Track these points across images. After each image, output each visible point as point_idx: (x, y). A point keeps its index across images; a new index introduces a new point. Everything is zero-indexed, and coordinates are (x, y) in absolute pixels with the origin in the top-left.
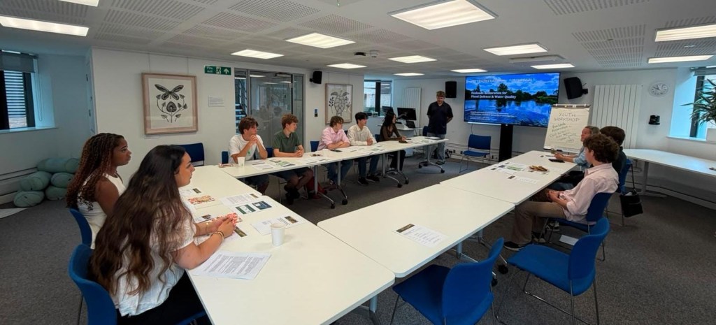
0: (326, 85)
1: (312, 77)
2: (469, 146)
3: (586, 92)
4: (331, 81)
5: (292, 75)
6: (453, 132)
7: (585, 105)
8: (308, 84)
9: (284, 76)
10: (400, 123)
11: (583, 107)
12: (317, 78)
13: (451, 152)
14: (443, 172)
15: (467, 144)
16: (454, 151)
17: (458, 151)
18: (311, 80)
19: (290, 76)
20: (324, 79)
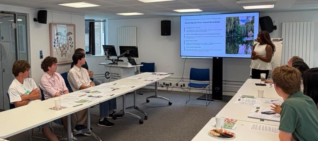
0: (50, 25)
1: (36, 17)
2: (191, 78)
3: (275, 28)
4: (55, 21)
5: (15, 15)
6: (168, 66)
7: (279, 39)
8: (32, 24)
9: (7, 15)
10: (122, 61)
11: (278, 40)
12: (41, 17)
13: (168, 85)
14: (170, 104)
15: (189, 77)
16: (171, 84)
17: (174, 84)
18: (35, 20)
19: (13, 15)
20: (50, 18)
